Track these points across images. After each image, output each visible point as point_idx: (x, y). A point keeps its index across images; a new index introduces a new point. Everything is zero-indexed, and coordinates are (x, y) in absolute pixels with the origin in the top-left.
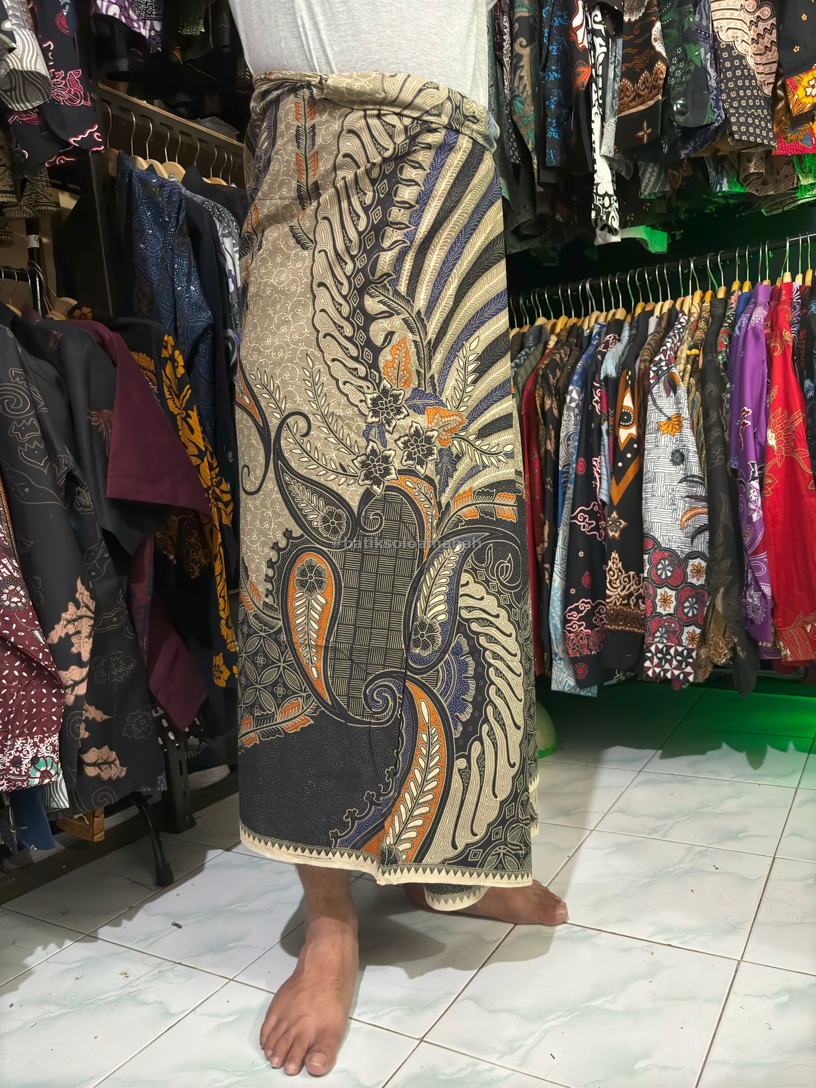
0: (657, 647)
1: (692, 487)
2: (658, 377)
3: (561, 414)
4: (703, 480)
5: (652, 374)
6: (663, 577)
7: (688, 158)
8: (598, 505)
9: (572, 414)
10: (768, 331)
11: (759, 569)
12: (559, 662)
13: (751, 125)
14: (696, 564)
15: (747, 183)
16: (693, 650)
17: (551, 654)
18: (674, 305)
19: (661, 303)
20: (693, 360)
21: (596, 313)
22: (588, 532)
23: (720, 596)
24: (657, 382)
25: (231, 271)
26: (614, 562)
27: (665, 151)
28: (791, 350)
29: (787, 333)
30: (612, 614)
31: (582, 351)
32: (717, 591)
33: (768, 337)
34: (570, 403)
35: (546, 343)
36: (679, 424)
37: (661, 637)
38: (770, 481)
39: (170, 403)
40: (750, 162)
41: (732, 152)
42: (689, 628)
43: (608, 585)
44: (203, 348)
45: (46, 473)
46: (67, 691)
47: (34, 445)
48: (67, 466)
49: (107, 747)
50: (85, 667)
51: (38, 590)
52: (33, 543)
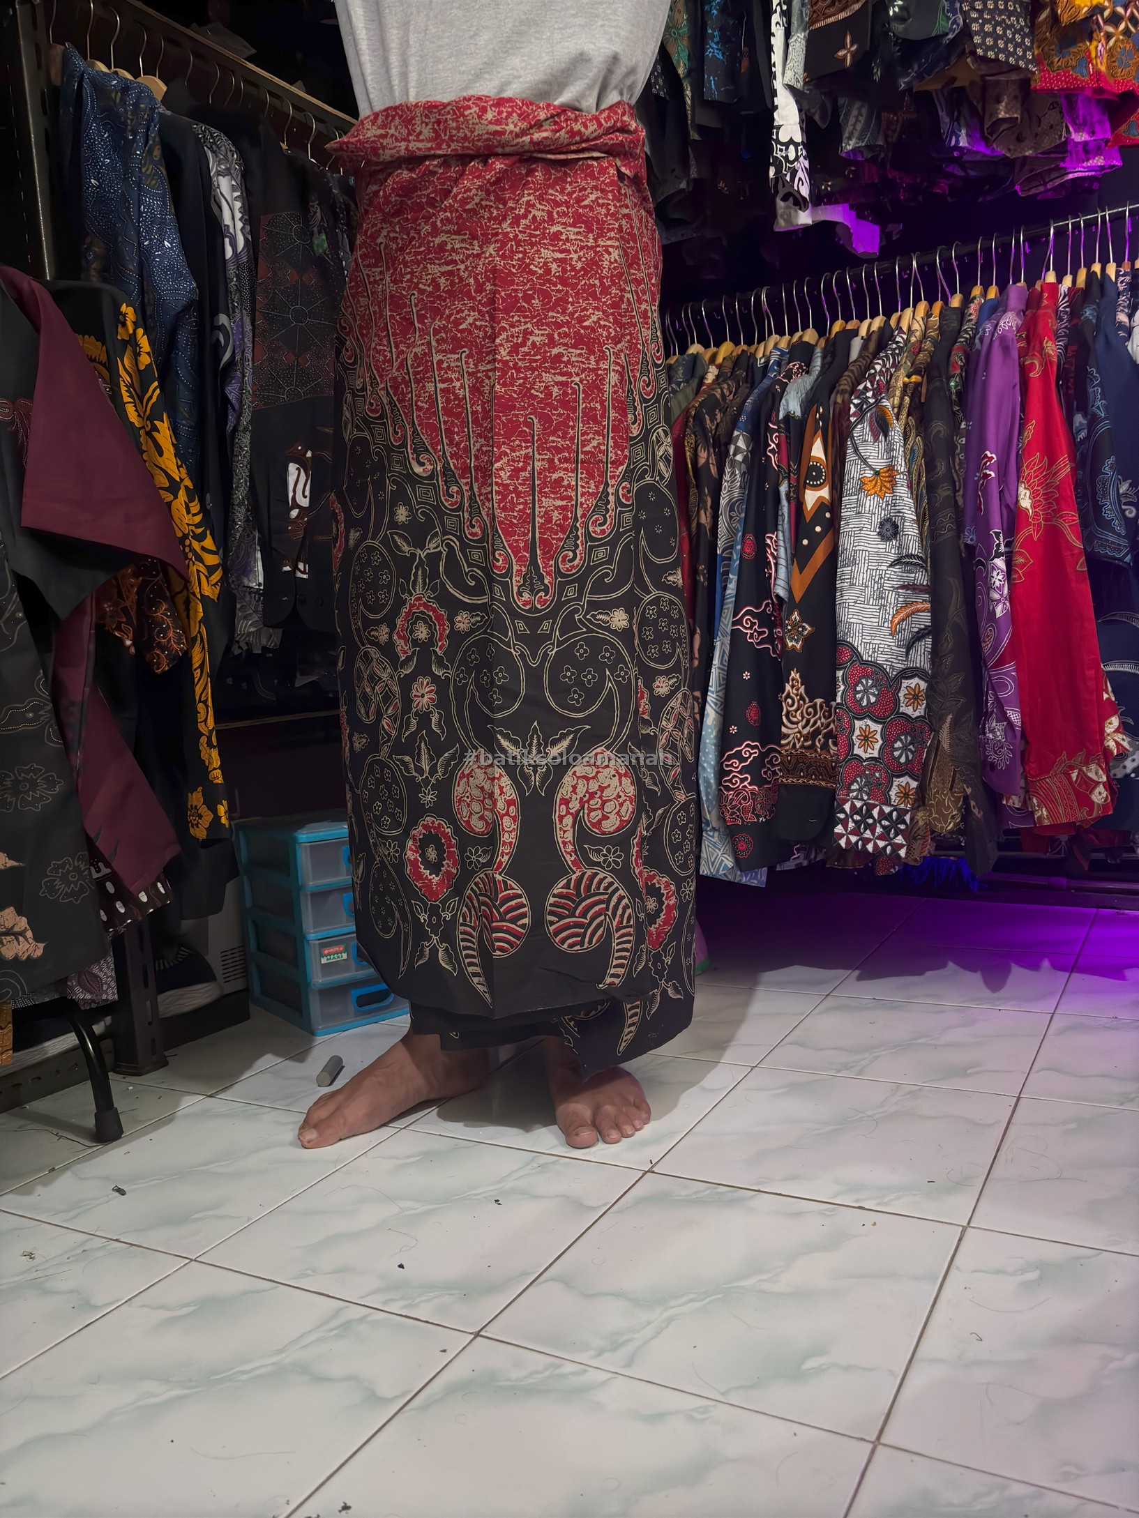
0: (853, 805)
1: (909, 572)
2: (861, 413)
3: (721, 472)
4: (926, 562)
5: (853, 410)
6: (865, 703)
7: (909, 90)
8: (773, 603)
9: (737, 472)
10: (1023, 344)
11: (1004, 686)
12: (711, 834)
13: (1000, 37)
14: (913, 686)
15: (995, 136)
16: (906, 812)
17: (701, 822)
18: (887, 323)
19: (868, 320)
20: (912, 391)
21: (775, 337)
22: (758, 644)
23: (946, 727)
24: (860, 421)
25: (228, 226)
26: (794, 686)
27: (877, 78)
28: (1055, 369)
29: (1050, 343)
30: (789, 762)
31: (752, 387)
32: (942, 719)
33: (1023, 353)
34: (735, 455)
35: (703, 378)
36: (891, 481)
37: (860, 790)
38: (1022, 560)
39: (130, 409)
40: (999, 102)
41: (972, 83)
42: (901, 780)
43: (784, 718)
44: (184, 337)
49: (12, 909)
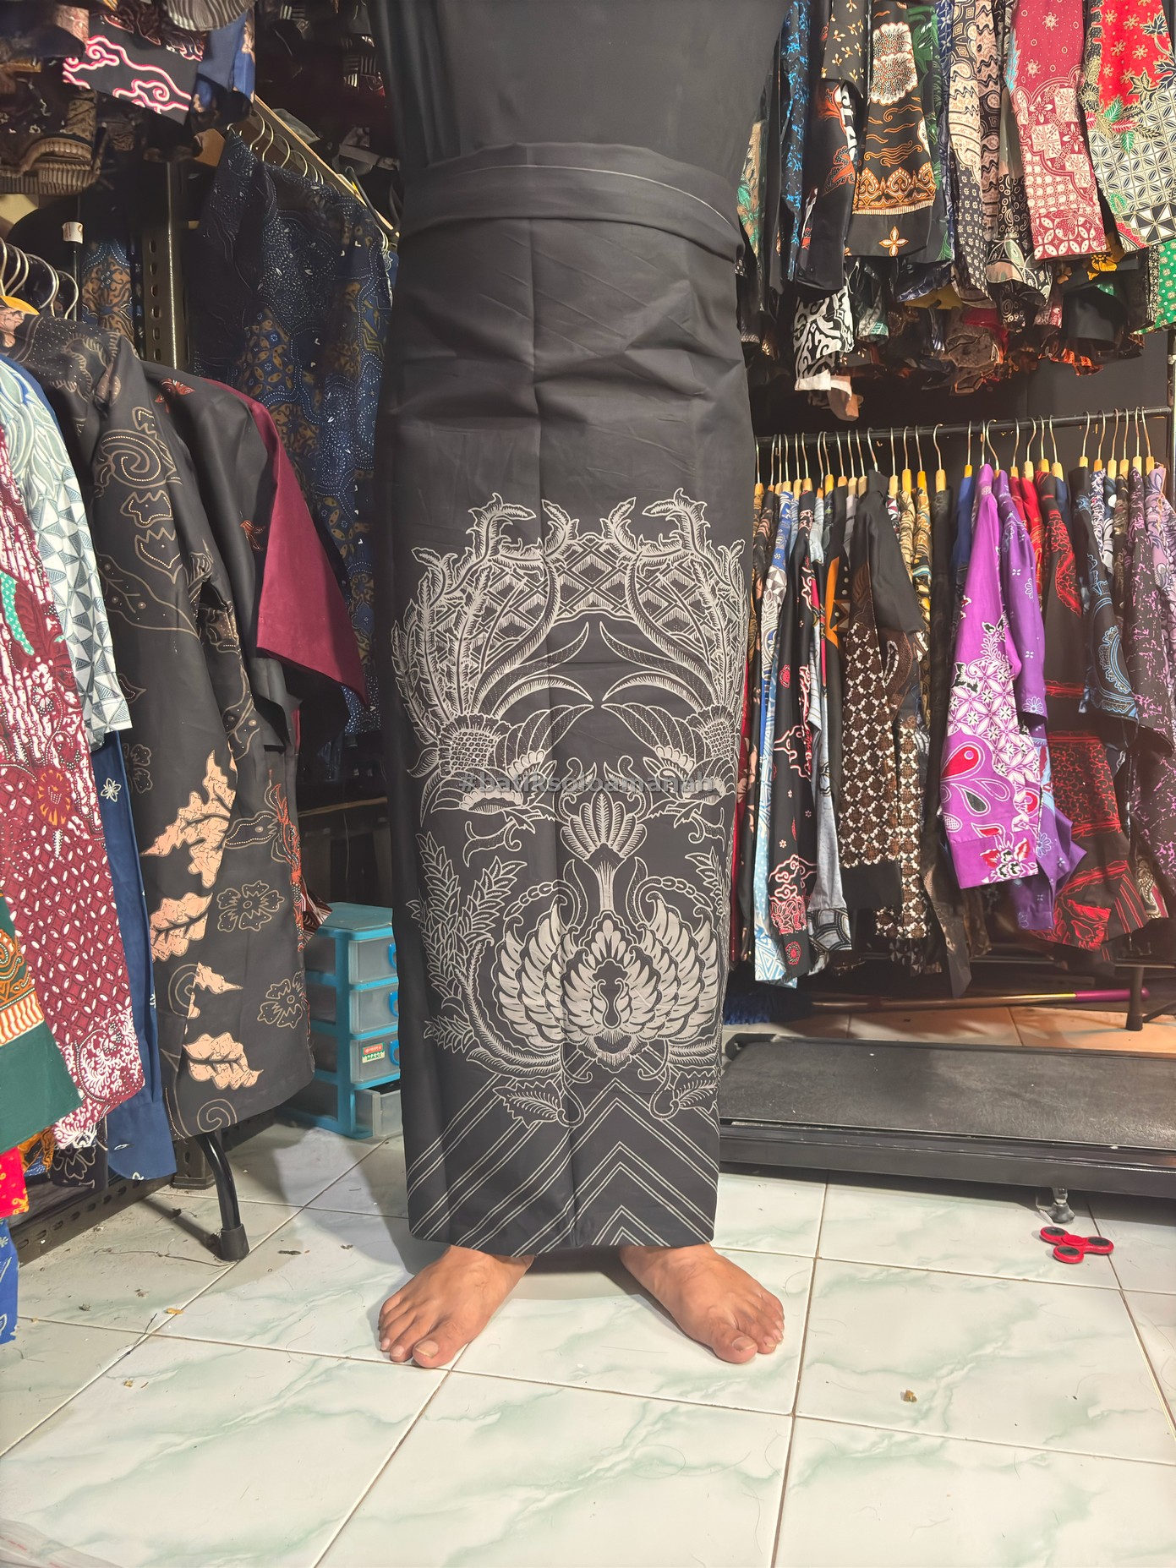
9: (776, 605)
12: (763, 941)
17: (753, 930)
34: (773, 587)
45: (174, 582)
46: (177, 931)
47: (160, 535)
48: (204, 570)
49: (228, 1035)
50: (208, 895)
51: (144, 767)
52: (143, 690)
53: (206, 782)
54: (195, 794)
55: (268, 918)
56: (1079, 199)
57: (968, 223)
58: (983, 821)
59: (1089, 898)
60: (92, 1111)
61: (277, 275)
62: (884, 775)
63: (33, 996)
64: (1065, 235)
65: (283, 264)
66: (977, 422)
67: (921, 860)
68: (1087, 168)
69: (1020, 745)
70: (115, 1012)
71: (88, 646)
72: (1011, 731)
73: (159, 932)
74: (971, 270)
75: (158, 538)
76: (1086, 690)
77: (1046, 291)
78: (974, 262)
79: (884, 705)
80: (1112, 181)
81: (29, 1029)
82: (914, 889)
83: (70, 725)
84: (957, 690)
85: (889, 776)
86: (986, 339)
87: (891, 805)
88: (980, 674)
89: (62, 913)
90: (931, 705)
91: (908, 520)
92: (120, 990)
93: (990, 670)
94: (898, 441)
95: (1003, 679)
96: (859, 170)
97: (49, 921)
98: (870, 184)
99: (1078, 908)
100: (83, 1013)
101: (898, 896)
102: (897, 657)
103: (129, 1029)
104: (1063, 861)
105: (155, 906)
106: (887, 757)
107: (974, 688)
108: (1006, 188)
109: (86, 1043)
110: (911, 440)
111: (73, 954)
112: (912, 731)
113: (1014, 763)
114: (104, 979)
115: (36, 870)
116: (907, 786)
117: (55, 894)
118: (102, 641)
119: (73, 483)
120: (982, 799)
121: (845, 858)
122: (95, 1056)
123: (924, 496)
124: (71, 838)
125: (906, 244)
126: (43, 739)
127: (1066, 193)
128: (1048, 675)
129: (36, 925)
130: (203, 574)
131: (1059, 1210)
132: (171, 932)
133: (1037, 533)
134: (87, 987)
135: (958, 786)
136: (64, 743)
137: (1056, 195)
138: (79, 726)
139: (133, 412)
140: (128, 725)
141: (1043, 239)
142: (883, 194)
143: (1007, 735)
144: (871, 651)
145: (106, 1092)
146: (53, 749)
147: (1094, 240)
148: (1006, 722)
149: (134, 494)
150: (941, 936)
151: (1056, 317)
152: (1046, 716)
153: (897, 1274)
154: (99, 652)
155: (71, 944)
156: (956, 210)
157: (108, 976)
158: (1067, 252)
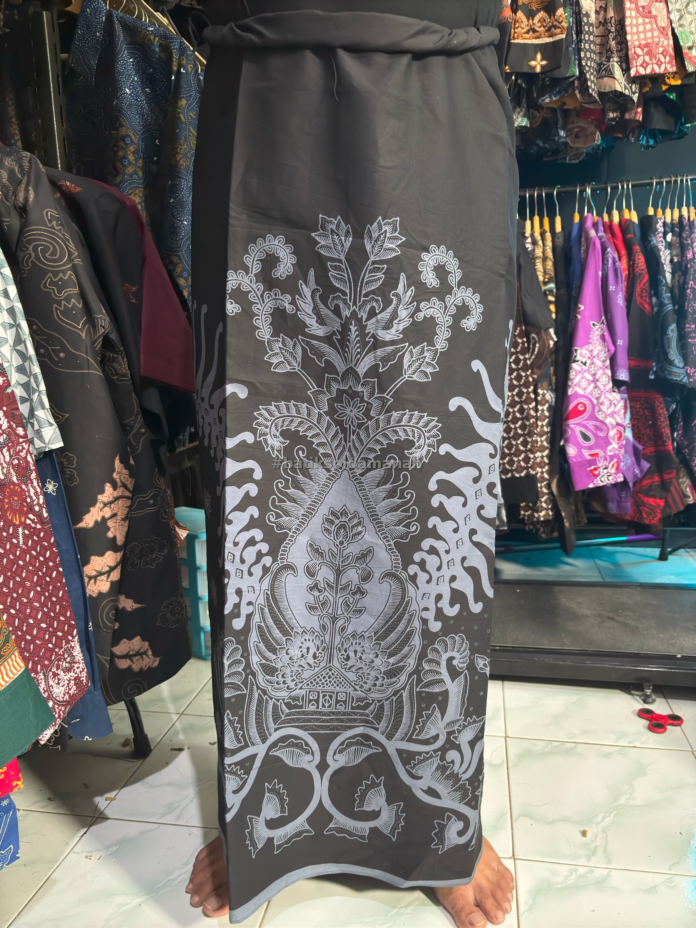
45: (84, 338)
46: (102, 577)
47: (72, 304)
48: (103, 327)
49: (139, 637)
50: (120, 551)
51: (72, 468)
52: (67, 415)
53: (115, 475)
54: (108, 485)
55: (160, 558)
56: (660, 35)
57: (587, 50)
58: (590, 448)
59: (651, 493)
60: (59, 712)
61: (127, 93)
62: (529, 420)
63: (16, 653)
64: (650, 60)
65: (130, 85)
66: (583, 183)
67: (549, 472)
68: (665, 12)
69: (612, 399)
70: (68, 642)
71: (26, 386)
72: (607, 391)
73: (90, 578)
74: (589, 84)
75: (70, 306)
76: (654, 364)
77: (635, 97)
78: (591, 77)
79: (528, 376)
80: (681, 22)
81: (16, 676)
82: (545, 490)
83: (21, 451)
84: (574, 365)
85: (532, 421)
86: (592, 128)
87: (532, 440)
88: (588, 355)
89: (28, 584)
90: (556, 373)
91: (539, 252)
92: (70, 626)
93: (595, 353)
94: (531, 197)
95: (603, 358)
96: (514, 11)
97: (20, 592)
98: (522, 22)
99: (645, 499)
100: (48, 649)
101: (537, 496)
102: (537, 345)
103: (77, 652)
104: (637, 472)
105: (86, 562)
106: (530, 409)
107: (585, 364)
108: (612, 26)
109: (50, 670)
110: (540, 196)
111: (37, 610)
112: (545, 392)
113: (609, 411)
114: (59, 621)
115: (9, 559)
116: (542, 426)
117: (22, 572)
118: (38, 387)
119: (7, 271)
120: (589, 434)
121: (504, 471)
122: (58, 675)
123: (548, 235)
124: (29, 531)
125: (546, 65)
126: (5, 465)
127: (652, 30)
128: (631, 353)
129: (12, 598)
130: (103, 330)
131: (647, 697)
132: (98, 578)
133: (625, 261)
134: (48, 631)
135: (575, 426)
136: (19, 465)
137: (645, 32)
138: (28, 451)
139: (45, 213)
140: (61, 444)
141: (636, 63)
142: (531, 28)
143: (605, 394)
144: (520, 341)
145: (67, 696)
146: (12, 470)
147: (668, 63)
148: (604, 385)
149: (50, 274)
150: (562, 519)
151: (638, 114)
152: (629, 381)
153: (556, 747)
154: (37, 394)
155: (36, 604)
156: (580, 41)
157: (61, 618)
158: (651, 72)
